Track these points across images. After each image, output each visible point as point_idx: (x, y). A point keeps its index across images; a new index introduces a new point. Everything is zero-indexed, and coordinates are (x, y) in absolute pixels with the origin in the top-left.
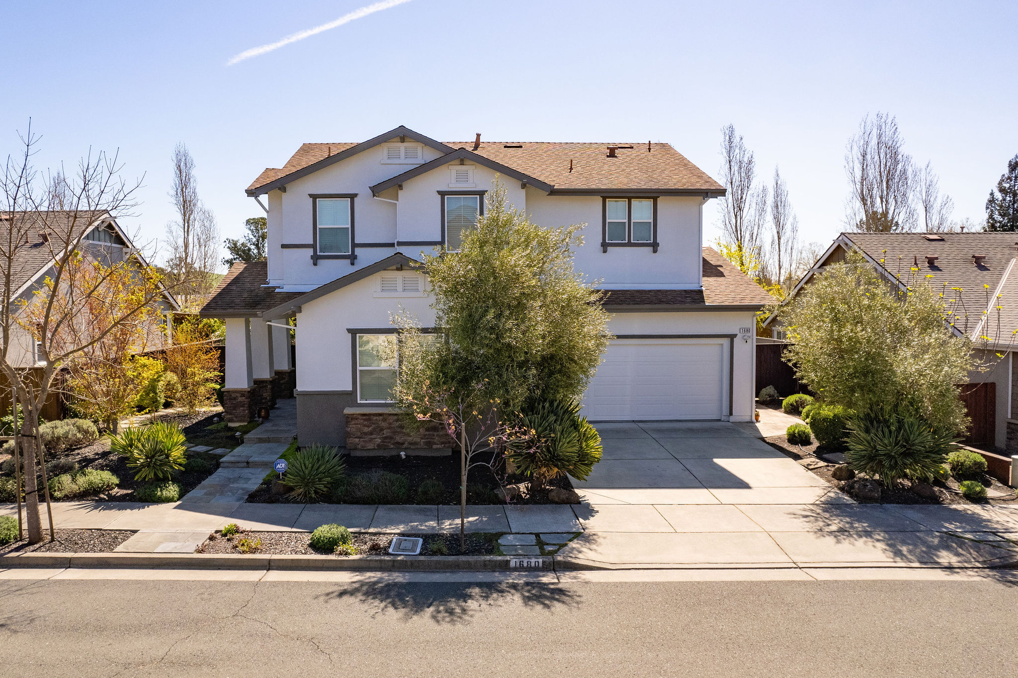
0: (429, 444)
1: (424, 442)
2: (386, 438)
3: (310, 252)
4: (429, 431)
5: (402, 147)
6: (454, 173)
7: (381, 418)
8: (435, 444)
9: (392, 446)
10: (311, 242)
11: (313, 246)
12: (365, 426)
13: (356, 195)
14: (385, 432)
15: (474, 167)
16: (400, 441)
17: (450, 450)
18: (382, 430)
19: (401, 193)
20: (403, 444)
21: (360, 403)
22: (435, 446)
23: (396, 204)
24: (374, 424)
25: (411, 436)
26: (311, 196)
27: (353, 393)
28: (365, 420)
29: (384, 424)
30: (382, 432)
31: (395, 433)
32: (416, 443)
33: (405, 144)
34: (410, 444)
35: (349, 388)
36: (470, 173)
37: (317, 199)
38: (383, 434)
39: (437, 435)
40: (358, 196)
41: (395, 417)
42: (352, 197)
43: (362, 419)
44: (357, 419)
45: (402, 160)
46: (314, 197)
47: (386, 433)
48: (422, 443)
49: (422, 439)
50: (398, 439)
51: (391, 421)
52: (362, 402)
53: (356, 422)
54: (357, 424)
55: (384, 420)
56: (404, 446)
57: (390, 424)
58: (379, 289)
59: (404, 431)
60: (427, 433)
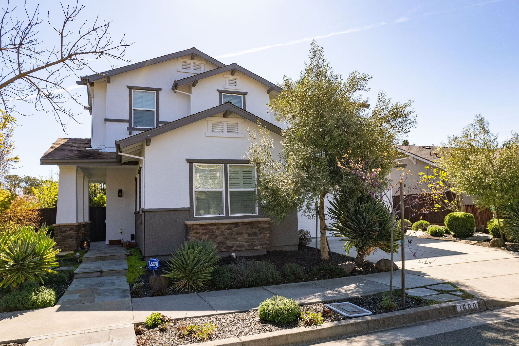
0: (251, 246)
1: (248, 245)
2: (219, 243)
3: (127, 125)
4: (252, 236)
5: (192, 62)
6: (227, 80)
7: (215, 227)
8: (256, 245)
9: (224, 250)
10: (127, 118)
11: (129, 121)
12: (203, 234)
13: (160, 90)
14: (218, 238)
15: (239, 78)
16: (230, 245)
17: (266, 250)
18: (216, 237)
19: (193, 89)
20: (232, 247)
21: (196, 217)
22: (255, 248)
23: (190, 96)
24: (210, 232)
25: (238, 241)
26: (128, 87)
27: (189, 210)
28: (203, 229)
29: (217, 232)
30: (217, 238)
31: (226, 239)
32: (242, 246)
33: (194, 61)
34: (238, 247)
35: (187, 206)
36: (237, 81)
37: (133, 90)
38: (218, 240)
39: (257, 239)
40: (162, 90)
41: (227, 226)
42: (158, 90)
43: (200, 229)
44: (196, 229)
45: (192, 71)
46: (131, 88)
47: (220, 239)
48: (246, 246)
49: (246, 242)
50: (229, 243)
51: (223, 229)
52: (197, 216)
53: (196, 231)
54: (197, 233)
55: (218, 229)
56: (233, 249)
57: (223, 231)
58: (210, 129)
59: (233, 236)
60: (250, 237)
